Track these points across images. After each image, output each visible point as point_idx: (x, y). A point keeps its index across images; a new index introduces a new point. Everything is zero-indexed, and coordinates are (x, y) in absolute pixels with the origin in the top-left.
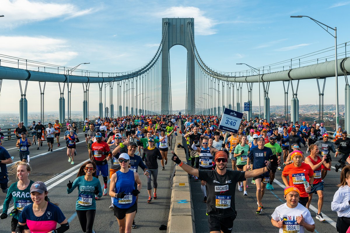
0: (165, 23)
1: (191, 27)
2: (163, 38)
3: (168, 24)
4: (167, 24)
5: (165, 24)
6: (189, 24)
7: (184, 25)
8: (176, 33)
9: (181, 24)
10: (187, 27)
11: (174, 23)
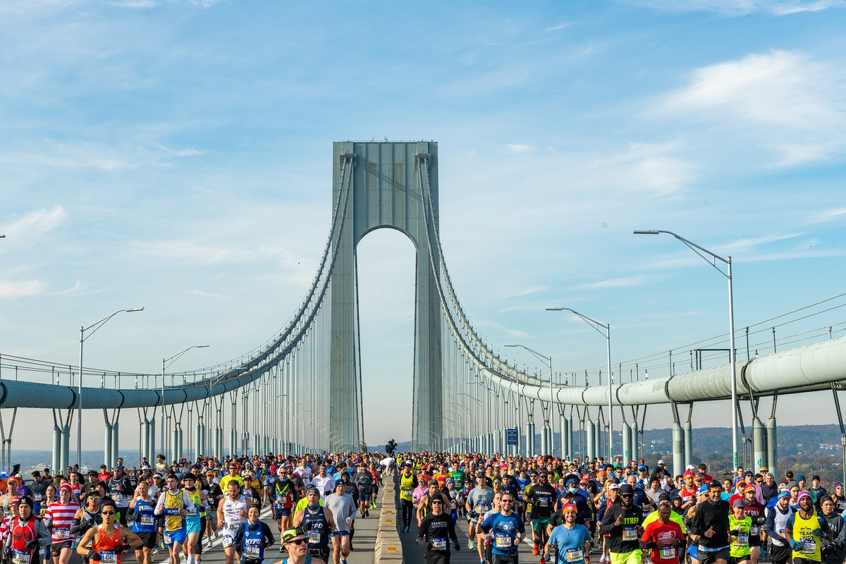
0: (342, 157)
1: (429, 170)
2: (335, 219)
3: (353, 160)
4: (348, 161)
5: (342, 161)
6: (422, 160)
7: (404, 166)
8: (380, 190)
9: (397, 161)
10: (416, 169)
11: (373, 159)
